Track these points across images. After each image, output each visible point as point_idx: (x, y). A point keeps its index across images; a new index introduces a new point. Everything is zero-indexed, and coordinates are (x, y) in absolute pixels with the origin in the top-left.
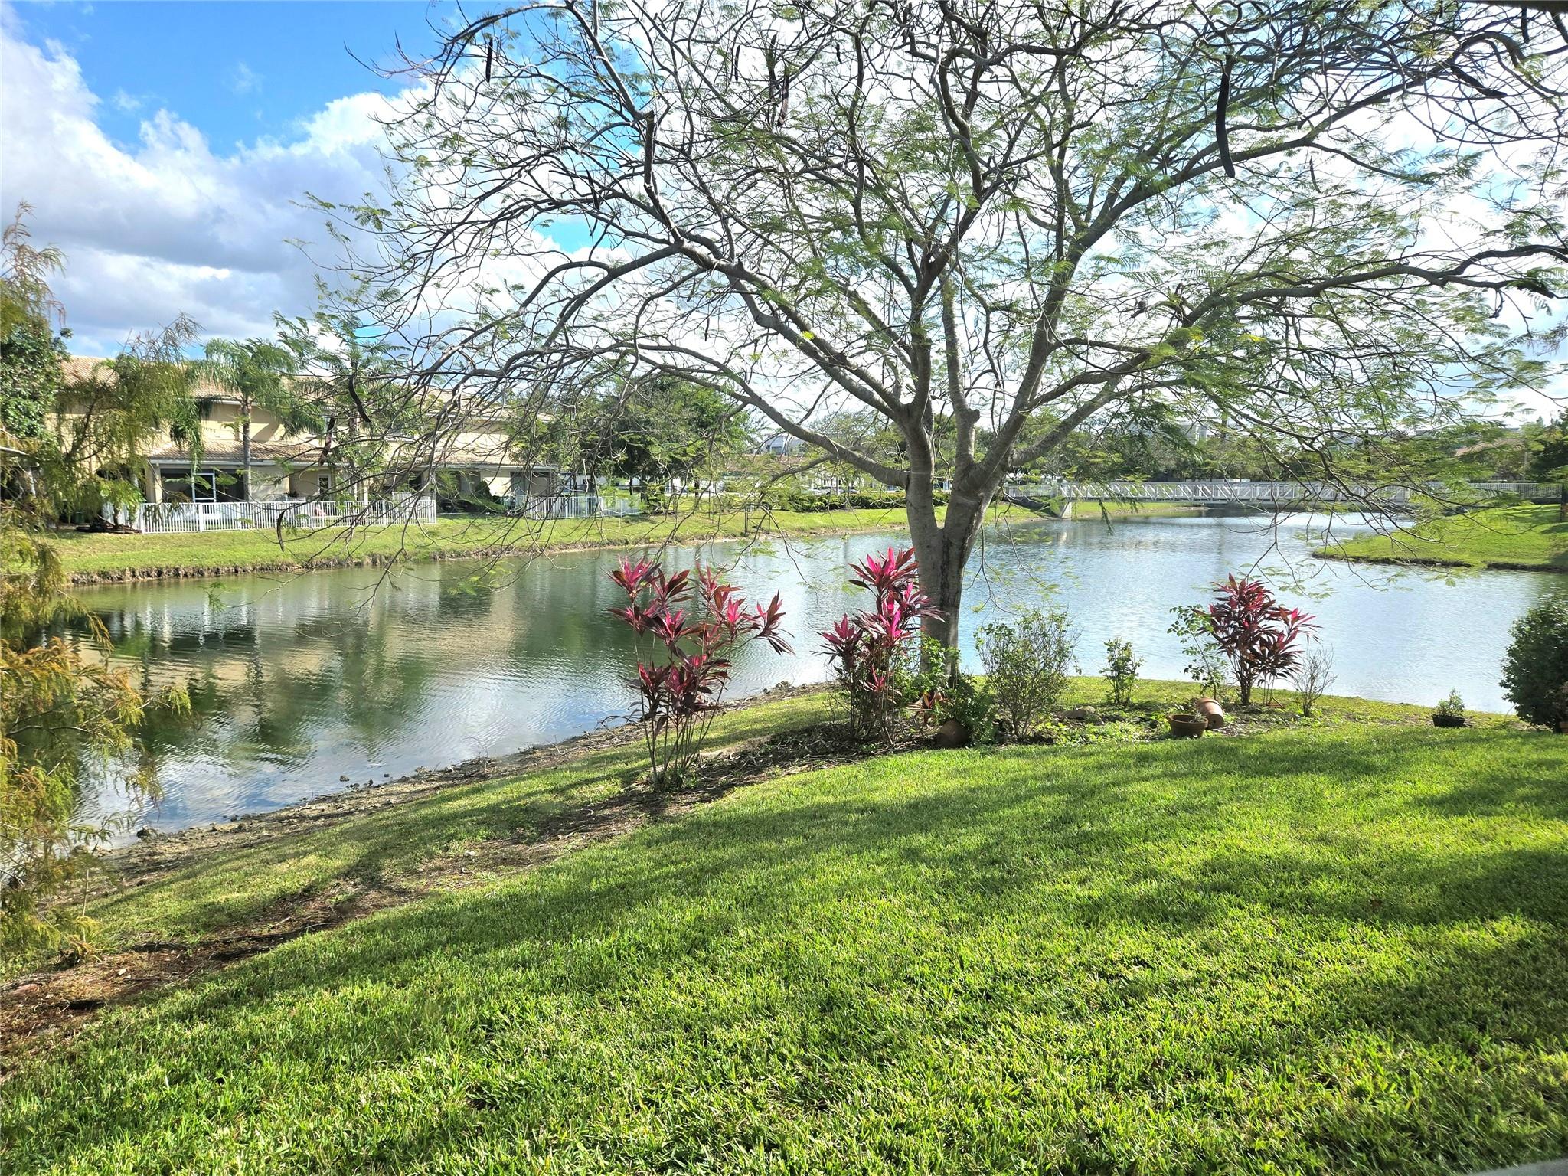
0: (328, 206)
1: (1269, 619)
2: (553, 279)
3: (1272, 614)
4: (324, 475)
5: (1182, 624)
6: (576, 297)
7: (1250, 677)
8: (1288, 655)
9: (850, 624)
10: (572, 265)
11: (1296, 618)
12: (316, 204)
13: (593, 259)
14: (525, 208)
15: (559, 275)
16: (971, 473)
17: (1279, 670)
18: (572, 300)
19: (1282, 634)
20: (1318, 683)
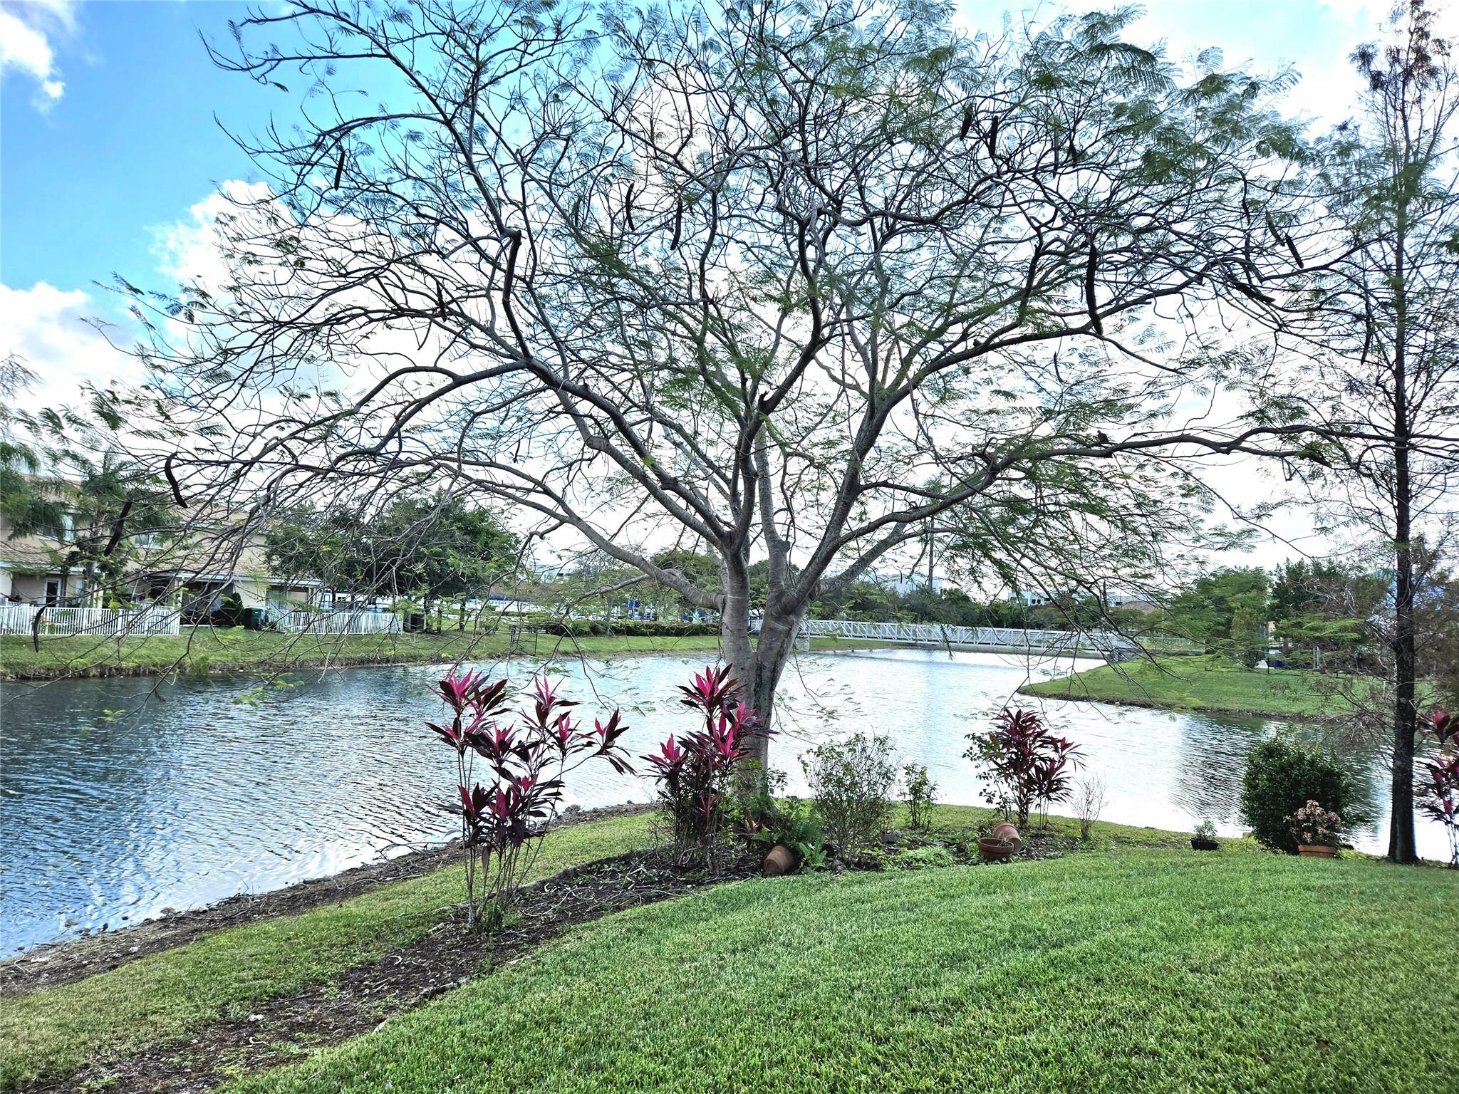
0: (137, 291)
1: (1041, 746)
2: (393, 382)
3: (1044, 742)
4: (53, 580)
5: (976, 749)
6: (416, 401)
7: (1029, 801)
8: (1059, 781)
9: (676, 745)
10: (416, 369)
11: (1065, 746)
12: (124, 288)
13: (439, 365)
14: (354, 317)
15: (400, 378)
16: (784, 600)
17: (1053, 795)
18: (411, 404)
19: (1052, 761)
20: (1093, 808)
